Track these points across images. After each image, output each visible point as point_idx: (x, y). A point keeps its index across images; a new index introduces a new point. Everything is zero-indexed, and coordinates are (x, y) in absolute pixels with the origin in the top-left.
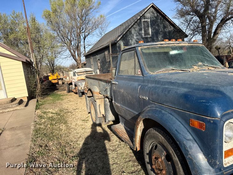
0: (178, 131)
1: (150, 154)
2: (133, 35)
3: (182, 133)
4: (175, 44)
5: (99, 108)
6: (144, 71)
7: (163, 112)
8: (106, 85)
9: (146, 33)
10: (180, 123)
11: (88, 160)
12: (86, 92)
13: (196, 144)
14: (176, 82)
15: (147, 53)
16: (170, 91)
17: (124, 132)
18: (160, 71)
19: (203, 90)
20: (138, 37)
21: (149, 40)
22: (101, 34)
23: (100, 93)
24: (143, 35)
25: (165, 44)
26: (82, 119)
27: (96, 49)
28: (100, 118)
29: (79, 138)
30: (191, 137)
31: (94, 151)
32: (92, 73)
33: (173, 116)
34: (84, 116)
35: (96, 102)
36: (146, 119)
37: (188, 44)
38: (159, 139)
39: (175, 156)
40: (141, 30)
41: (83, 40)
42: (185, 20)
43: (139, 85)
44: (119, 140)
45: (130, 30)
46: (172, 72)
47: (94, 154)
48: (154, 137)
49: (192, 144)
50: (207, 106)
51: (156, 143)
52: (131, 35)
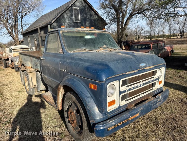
0: (82, 92)
1: (67, 111)
2: (66, 20)
3: (84, 93)
4: (89, 31)
5: (32, 80)
6: (65, 50)
7: (75, 80)
8: (37, 61)
9: (77, 19)
10: (84, 87)
11: (20, 122)
12: (20, 67)
13: (92, 99)
14: (84, 59)
15: (67, 36)
16: (79, 65)
17: (51, 98)
18: (76, 50)
19: (98, 64)
20: (70, 21)
21: (79, 25)
22: (38, 15)
23: (32, 68)
24: (74, 20)
25: (81, 30)
26: (17, 90)
27: (32, 28)
28: (33, 89)
29: (13, 106)
30: (89, 95)
31: (26, 114)
32: (29, 50)
33: (80, 82)
34: (19, 88)
35: (28, 75)
36: (64, 86)
37: (98, 32)
38: (72, 99)
39: (81, 109)
40: (72, 15)
41: (20, 19)
42: (106, 12)
43: (60, 61)
44: (48, 104)
45: (63, 15)
46: (85, 51)
47: (26, 117)
48: (69, 98)
49: (90, 100)
50: (98, 74)
51: (71, 102)
52: (64, 19)
